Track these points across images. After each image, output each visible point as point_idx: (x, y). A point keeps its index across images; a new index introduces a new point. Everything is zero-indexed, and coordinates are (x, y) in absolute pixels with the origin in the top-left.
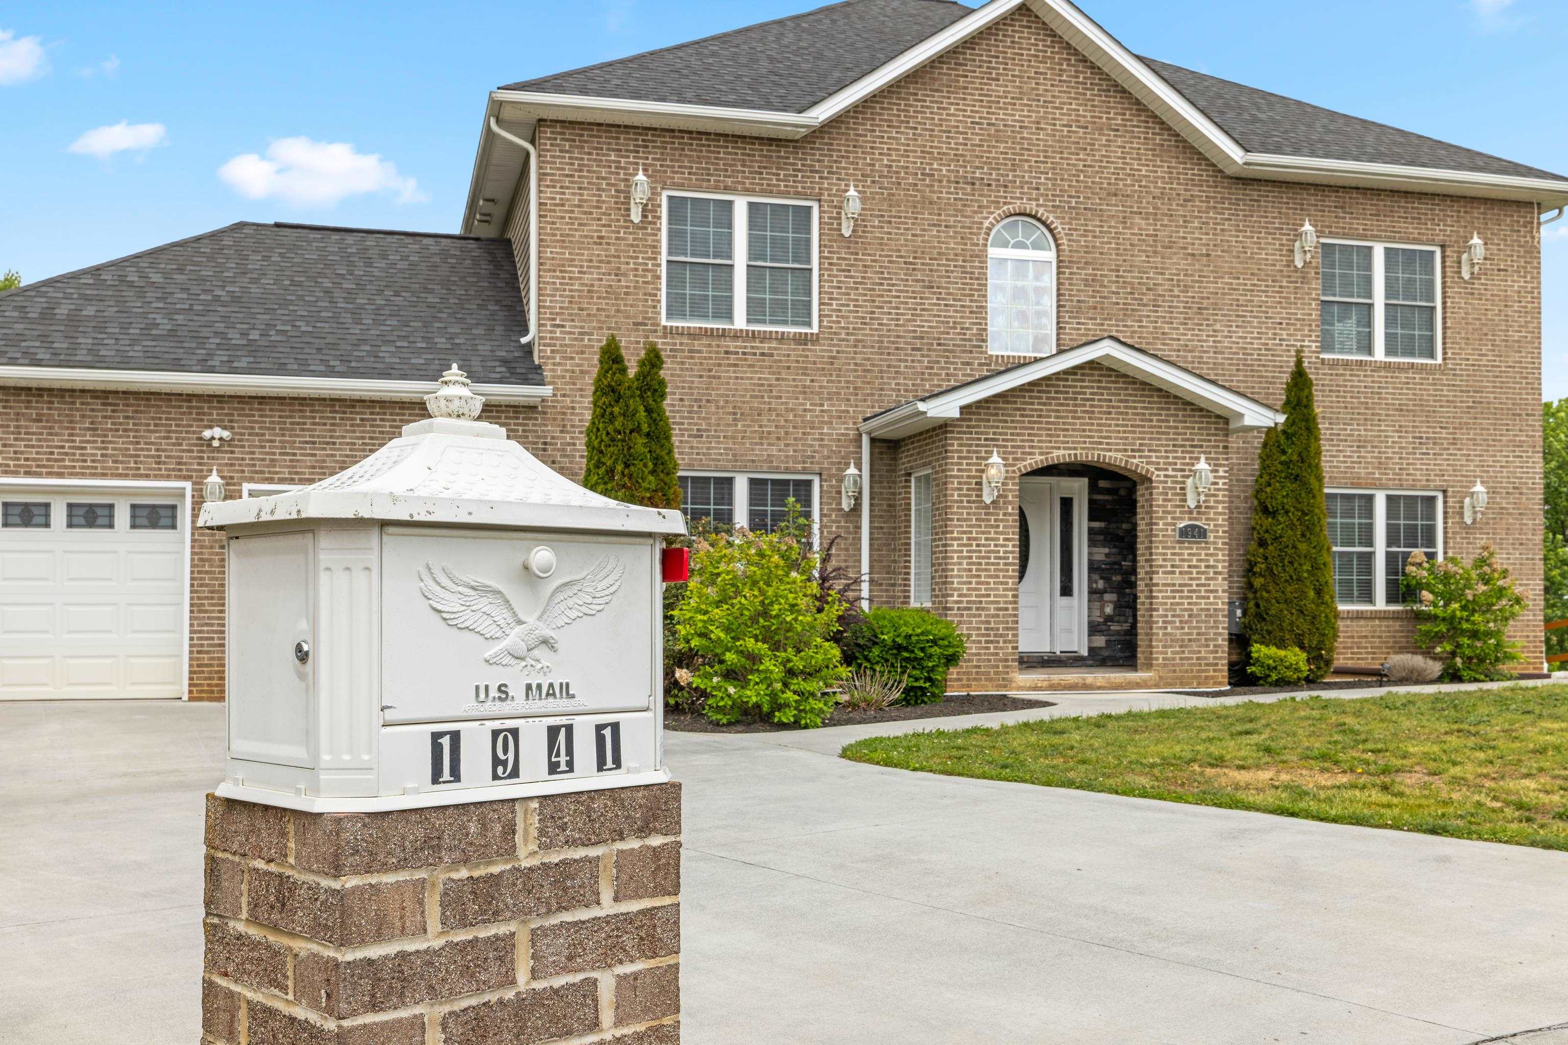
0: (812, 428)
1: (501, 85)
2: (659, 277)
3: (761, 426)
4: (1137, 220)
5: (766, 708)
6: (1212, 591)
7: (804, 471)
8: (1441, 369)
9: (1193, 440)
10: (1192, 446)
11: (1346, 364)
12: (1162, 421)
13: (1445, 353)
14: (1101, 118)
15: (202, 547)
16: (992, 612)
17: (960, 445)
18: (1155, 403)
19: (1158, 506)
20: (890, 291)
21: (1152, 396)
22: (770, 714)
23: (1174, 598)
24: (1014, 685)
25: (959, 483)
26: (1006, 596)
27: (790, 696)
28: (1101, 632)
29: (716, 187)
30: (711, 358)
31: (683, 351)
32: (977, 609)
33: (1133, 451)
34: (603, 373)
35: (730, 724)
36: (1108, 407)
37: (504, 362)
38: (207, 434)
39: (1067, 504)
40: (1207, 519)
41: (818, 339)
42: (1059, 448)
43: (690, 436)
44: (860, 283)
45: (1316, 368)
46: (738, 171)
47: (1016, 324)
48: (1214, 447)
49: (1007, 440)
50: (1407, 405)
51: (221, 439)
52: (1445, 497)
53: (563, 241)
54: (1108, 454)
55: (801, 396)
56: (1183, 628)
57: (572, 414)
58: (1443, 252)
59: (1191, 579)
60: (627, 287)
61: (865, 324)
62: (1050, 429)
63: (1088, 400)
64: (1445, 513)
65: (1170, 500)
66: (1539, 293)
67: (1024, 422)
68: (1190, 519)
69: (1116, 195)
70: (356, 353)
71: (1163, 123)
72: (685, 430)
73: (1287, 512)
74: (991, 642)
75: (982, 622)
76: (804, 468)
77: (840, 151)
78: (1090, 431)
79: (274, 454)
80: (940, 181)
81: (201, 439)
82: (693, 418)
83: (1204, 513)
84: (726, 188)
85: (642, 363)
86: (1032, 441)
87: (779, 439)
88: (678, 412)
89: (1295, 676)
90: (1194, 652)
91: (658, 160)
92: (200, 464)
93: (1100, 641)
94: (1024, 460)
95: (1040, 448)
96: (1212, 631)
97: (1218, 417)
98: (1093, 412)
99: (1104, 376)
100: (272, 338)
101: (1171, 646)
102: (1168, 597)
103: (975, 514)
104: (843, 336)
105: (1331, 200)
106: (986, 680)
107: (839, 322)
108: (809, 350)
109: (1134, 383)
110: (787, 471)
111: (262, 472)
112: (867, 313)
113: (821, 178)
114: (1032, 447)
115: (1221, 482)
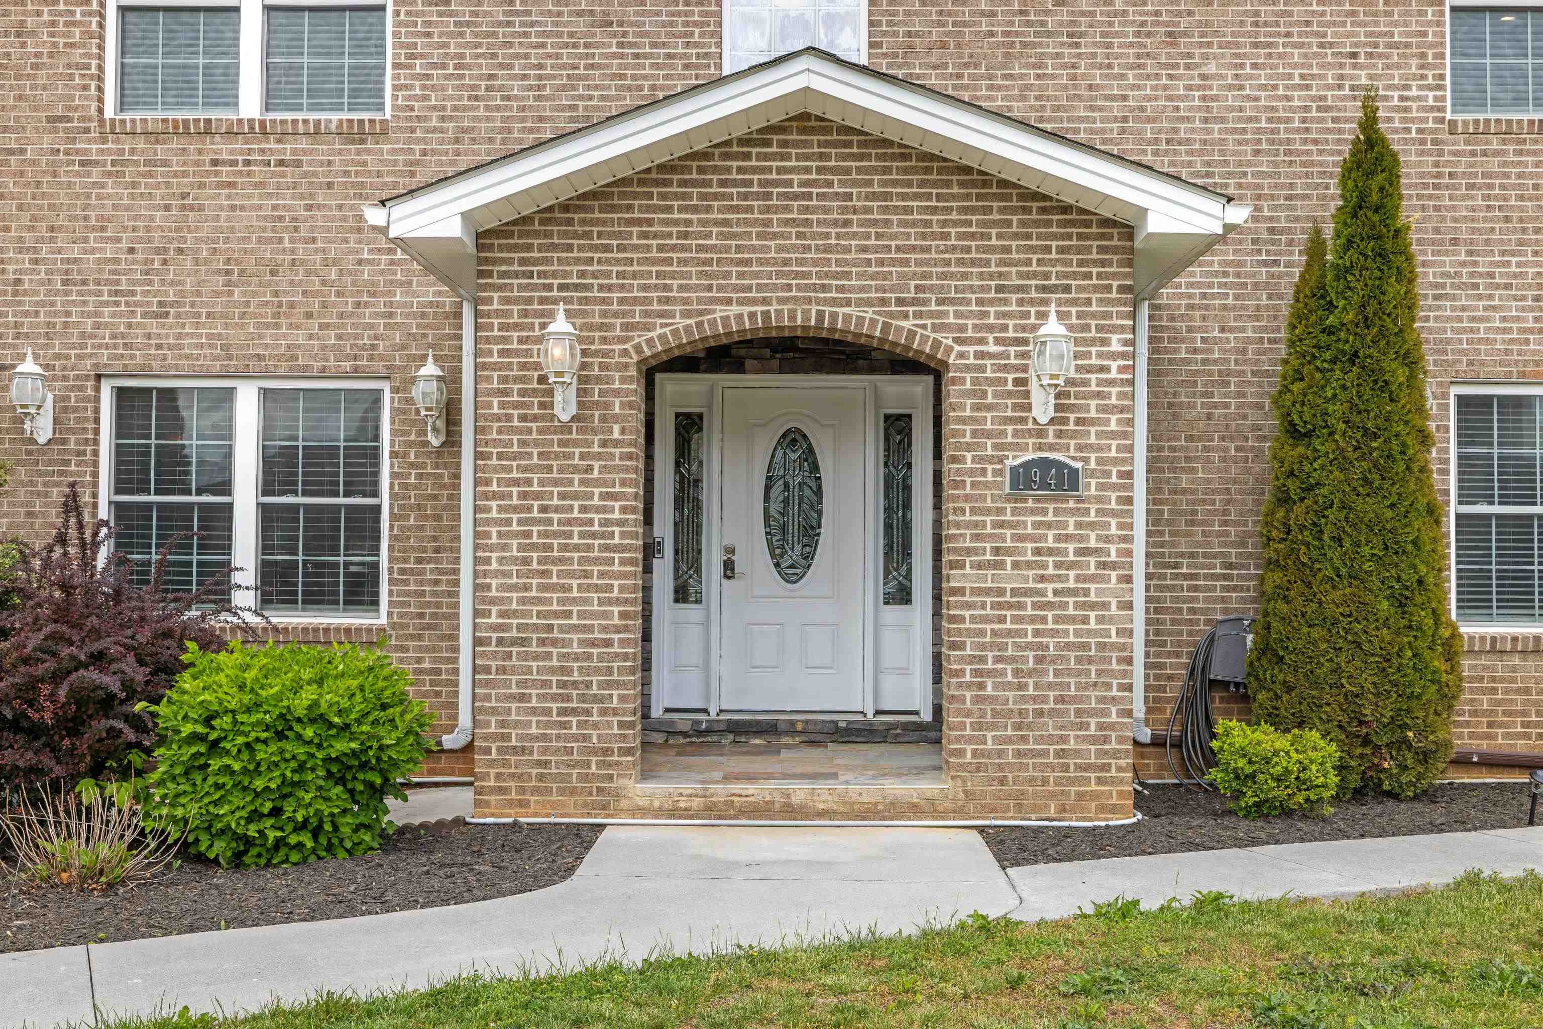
0: (373, 294)
3: (276, 294)
6: (1092, 606)
9: (1046, 276)
10: (1044, 289)
12: (972, 236)
16: (576, 649)
17: (507, 301)
18: (954, 197)
19: (962, 421)
20: (526, 35)
21: (947, 184)
23: (1002, 620)
24: (624, 804)
25: (503, 380)
26: (606, 615)
30: (185, 174)
31: (135, 163)
32: (542, 642)
33: (900, 302)
36: (843, 210)
39: (899, 430)
40: (1080, 448)
41: (384, 132)
42: (728, 302)
43: (145, 315)
44: (468, 24)
45: (1435, 142)
48: (1096, 289)
49: (610, 288)
54: (841, 310)
55: (352, 237)
56: (1022, 687)
59: (1042, 579)
60: (37, 55)
61: (476, 98)
62: (707, 262)
63: (796, 197)
65: (989, 408)
67: (648, 248)
68: (1040, 448)
72: (136, 304)
74: (574, 712)
75: (553, 670)
76: (356, 369)
78: (801, 262)
82: (151, 283)
83: (1074, 435)
86: (667, 288)
87: (309, 315)
88: (124, 272)
89: (1300, 798)
90: (1050, 739)
94: (648, 327)
95: (686, 301)
96: (1094, 694)
97: (1106, 222)
98: (808, 223)
99: (833, 144)
101: (994, 726)
102: (986, 619)
103: (536, 443)
104: (434, 123)
106: (562, 791)
107: (425, 98)
108: (368, 152)
109: (904, 157)
112: (480, 77)
114: (667, 301)
115: (1114, 365)
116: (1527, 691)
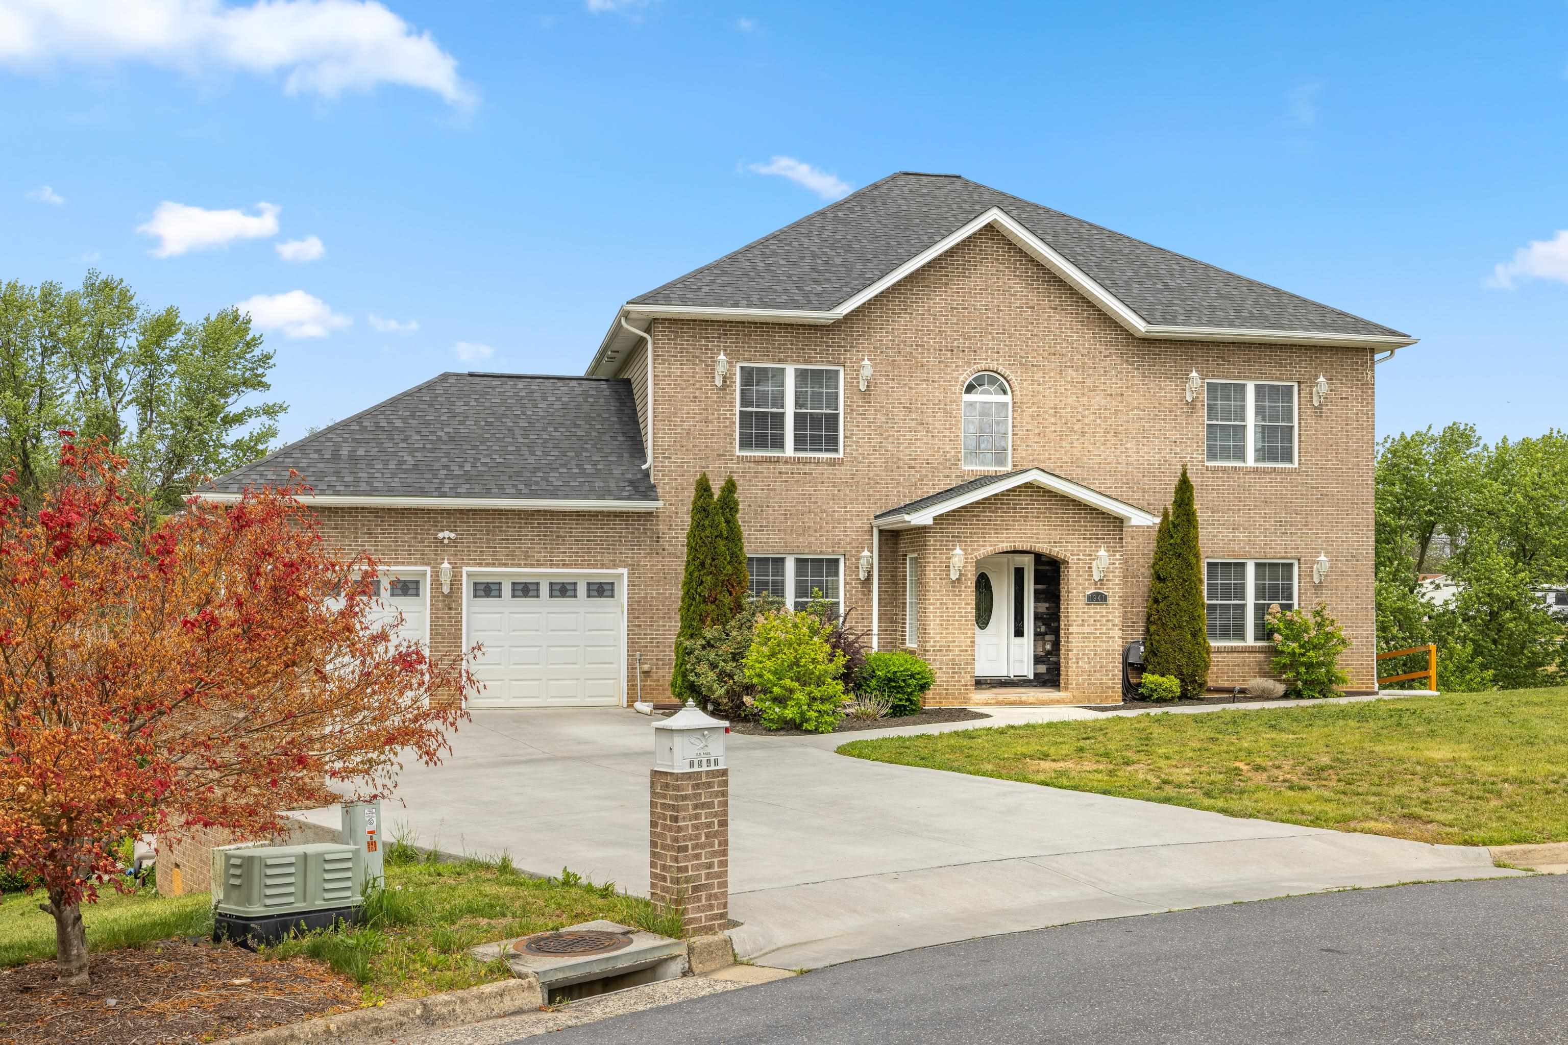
0: (839, 523)
1: (629, 299)
2: (734, 423)
3: (803, 523)
4: (1070, 370)
5: (798, 721)
6: (1110, 638)
7: (833, 553)
8: (1296, 472)
9: (1097, 534)
10: (1097, 539)
11: (1224, 470)
12: (1076, 522)
13: (1300, 460)
14: (1044, 300)
15: (437, 609)
16: (957, 653)
17: (935, 541)
18: (1070, 510)
19: (1073, 580)
20: (893, 427)
21: (1068, 505)
22: (801, 725)
23: (1084, 642)
24: (972, 702)
25: (934, 566)
27: (812, 714)
28: (1043, 663)
29: (773, 360)
30: (769, 477)
31: (750, 473)
32: (947, 651)
33: (1055, 542)
34: (698, 497)
35: (777, 730)
36: (1038, 513)
37: (631, 482)
38: (441, 535)
39: (1019, 573)
40: (1107, 588)
41: (843, 463)
42: (1003, 542)
43: (755, 530)
44: (873, 423)
45: (1202, 473)
46: (788, 349)
47: (982, 447)
48: (1112, 539)
49: (967, 537)
50: (1271, 498)
51: (449, 538)
52: (1299, 564)
53: (670, 401)
54: (1038, 545)
55: (831, 502)
56: (1090, 663)
57: (676, 517)
58: (1299, 386)
59: (1096, 629)
60: (713, 430)
61: (876, 451)
62: (997, 529)
63: (1023, 508)
64: (1299, 575)
65: (1081, 576)
66: (1373, 414)
67: (979, 525)
68: (1095, 588)
69: (1055, 355)
70: (534, 479)
71: (1089, 302)
72: (752, 526)
73: (1173, 579)
74: (956, 673)
75: (950, 660)
76: (833, 551)
77: (858, 331)
78: (1025, 529)
79: (482, 547)
80: (929, 350)
81: (436, 538)
83: (1105, 584)
84: (779, 360)
85: (723, 490)
86: (985, 537)
87: (816, 531)
88: (747, 514)
89: (1170, 696)
90: (1098, 679)
91: (734, 343)
92: (436, 555)
93: (1042, 669)
94: (978, 550)
95: (990, 542)
96: (1111, 665)
97: (1116, 518)
98: (1027, 517)
99: (1035, 492)
100: (480, 469)
101: (1082, 675)
103: (945, 587)
104: (860, 459)
105: (1214, 352)
106: (952, 698)
107: (857, 450)
108: (837, 470)
109: (1056, 496)
110: (822, 553)
111: (475, 559)
112: (877, 443)
113: (845, 351)
114: (985, 541)
115: (1117, 562)
116: (1228, 665)
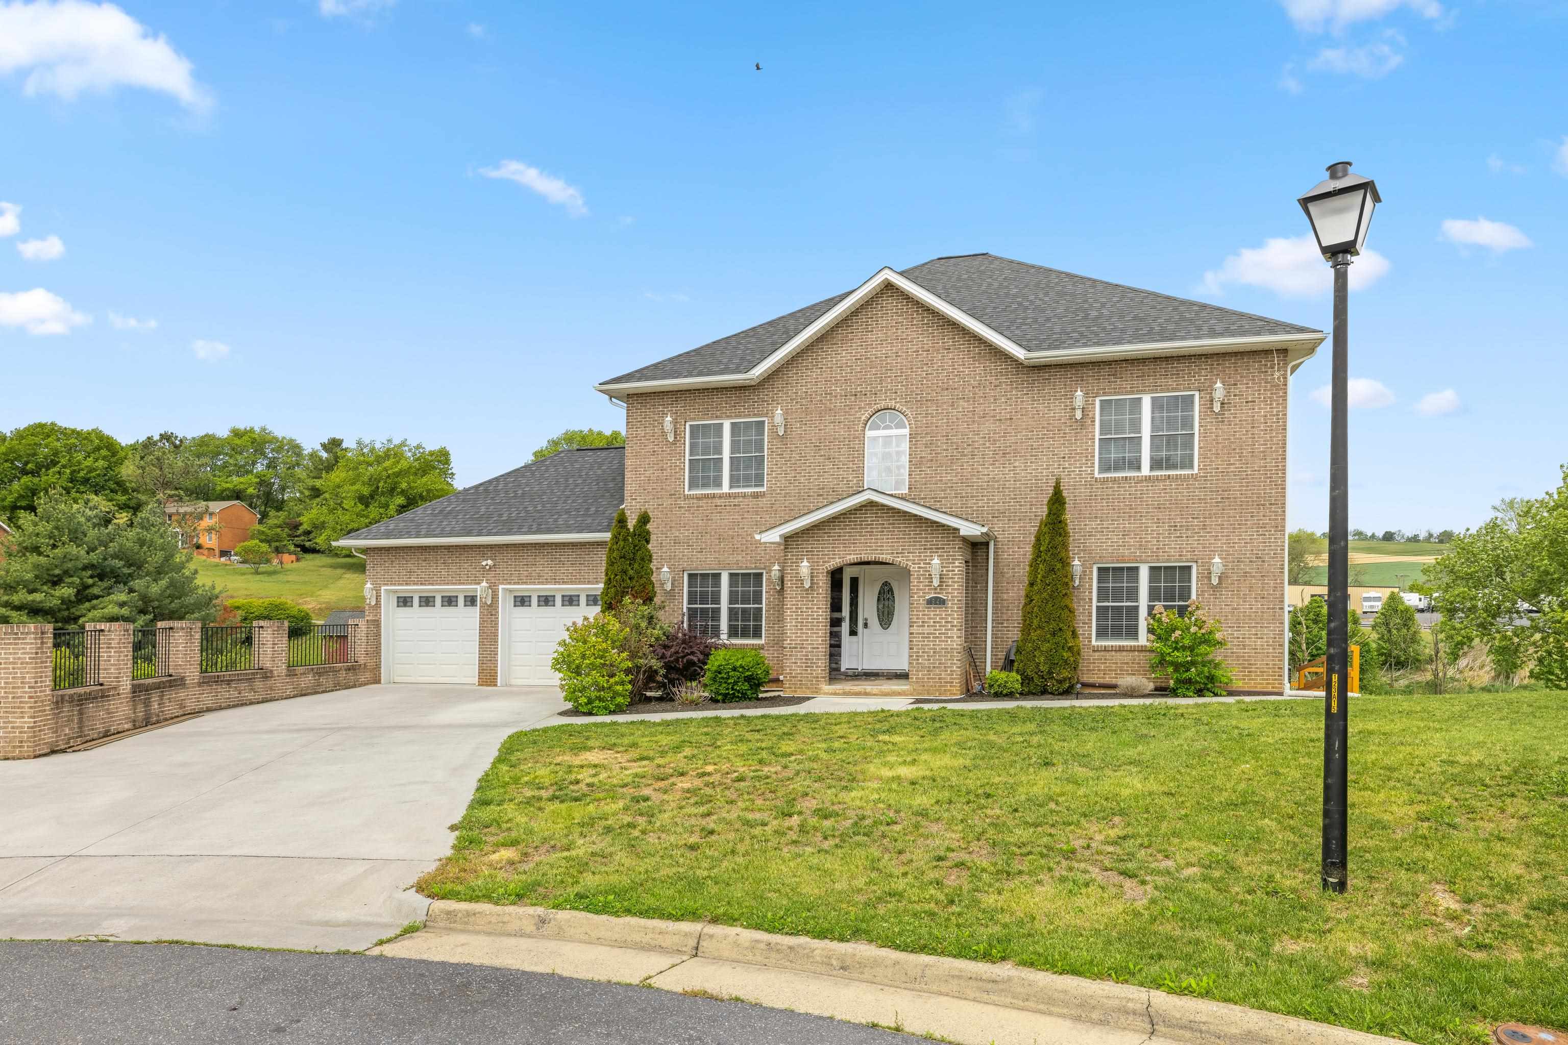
1: (601, 382)
2: (685, 469)
3: (733, 545)
6: (950, 637)
8: (1194, 477)
10: (937, 548)
11: (1117, 480)
12: (917, 534)
13: (1199, 465)
14: (938, 343)
15: (482, 615)
16: (809, 649)
17: (792, 556)
18: (912, 523)
19: (914, 586)
20: (805, 463)
21: (910, 520)
23: (923, 641)
25: (791, 577)
26: (817, 641)
29: (714, 417)
30: (708, 510)
31: (694, 507)
32: (801, 648)
33: (897, 553)
37: (609, 519)
38: (484, 563)
40: (946, 593)
41: (766, 495)
42: (850, 554)
43: (696, 552)
44: (789, 461)
45: (1091, 485)
46: (724, 407)
47: (884, 474)
48: (948, 548)
50: (1164, 504)
51: (490, 565)
52: (1197, 566)
53: (637, 455)
54: (881, 556)
55: (755, 527)
56: (929, 660)
58: (1200, 394)
59: (935, 630)
60: (668, 476)
61: (792, 483)
62: (845, 544)
63: (868, 525)
64: (1196, 577)
65: (921, 582)
66: (1285, 415)
67: (829, 540)
68: (935, 593)
69: (947, 389)
72: (694, 549)
74: (809, 667)
75: (804, 655)
76: (756, 566)
78: (870, 543)
79: (512, 571)
80: (836, 397)
81: (481, 565)
82: (698, 542)
83: (945, 589)
84: (718, 417)
85: (638, 522)
86: (834, 551)
87: (742, 551)
88: (691, 539)
89: (1008, 691)
90: (937, 675)
91: (683, 407)
92: (483, 577)
94: (822, 566)
95: (840, 554)
96: (950, 662)
98: (872, 532)
101: (921, 671)
102: (919, 641)
103: (800, 594)
104: (778, 491)
105: (1106, 371)
106: (806, 688)
107: (777, 484)
108: (761, 501)
110: (747, 568)
111: (507, 580)
112: (792, 477)
113: (766, 404)
114: (834, 554)
115: (956, 569)
116: (1117, 663)
